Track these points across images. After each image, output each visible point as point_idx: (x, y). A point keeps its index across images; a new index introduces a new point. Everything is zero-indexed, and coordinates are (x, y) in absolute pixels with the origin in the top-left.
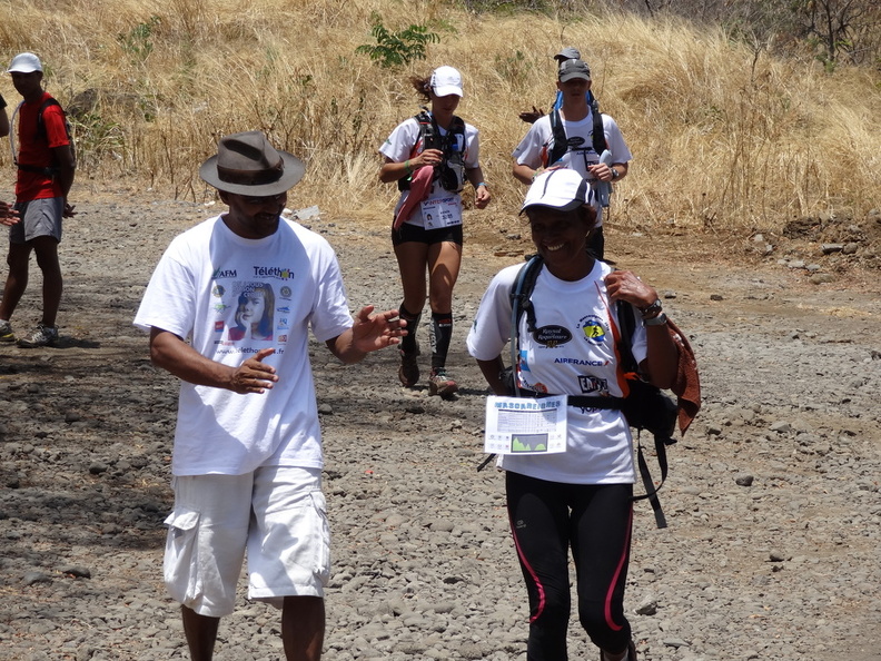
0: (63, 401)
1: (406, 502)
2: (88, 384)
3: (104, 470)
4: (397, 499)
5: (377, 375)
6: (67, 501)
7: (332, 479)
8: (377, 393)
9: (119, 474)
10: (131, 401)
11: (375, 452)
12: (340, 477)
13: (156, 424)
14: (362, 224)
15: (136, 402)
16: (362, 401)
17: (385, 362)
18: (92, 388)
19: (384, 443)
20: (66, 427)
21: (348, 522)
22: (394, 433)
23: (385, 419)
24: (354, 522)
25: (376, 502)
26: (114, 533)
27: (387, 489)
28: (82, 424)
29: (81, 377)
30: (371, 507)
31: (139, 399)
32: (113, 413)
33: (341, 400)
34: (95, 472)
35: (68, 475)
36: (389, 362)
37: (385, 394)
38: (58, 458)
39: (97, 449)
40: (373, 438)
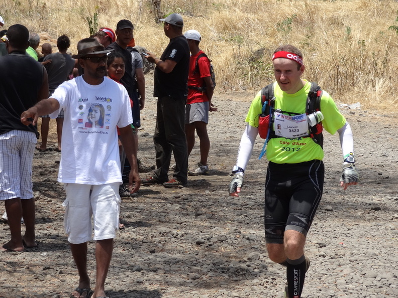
0: (199, 203)
1: (356, 260)
2: (215, 195)
3: (203, 243)
4: (352, 259)
5: (364, 189)
6: (177, 260)
7: (321, 247)
8: (359, 199)
9: (210, 245)
10: (233, 204)
11: (348, 232)
12: (325, 246)
13: (241, 217)
14: (380, 111)
15: (235, 204)
16: (350, 203)
17: (370, 183)
18: (217, 197)
19: (355, 227)
20: (195, 218)
21: (322, 272)
22: (362, 221)
23: (359, 213)
24: (325, 272)
25: (341, 261)
26: (194, 279)
27: (348, 253)
28: (203, 217)
29: (214, 191)
30: (337, 263)
31: (237, 203)
32: (222, 211)
33: (340, 203)
34: (199, 243)
35: (184, 246)
36: (372, 182)
37: (363, 199)
38: (183, 236)
39: (205, 230)
40: (350, 224)
